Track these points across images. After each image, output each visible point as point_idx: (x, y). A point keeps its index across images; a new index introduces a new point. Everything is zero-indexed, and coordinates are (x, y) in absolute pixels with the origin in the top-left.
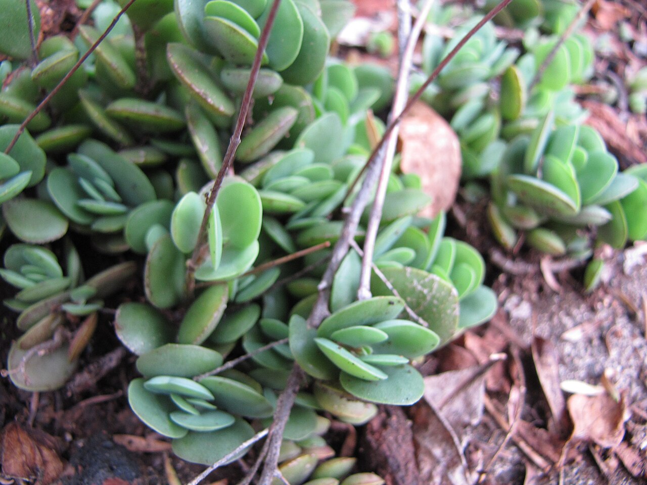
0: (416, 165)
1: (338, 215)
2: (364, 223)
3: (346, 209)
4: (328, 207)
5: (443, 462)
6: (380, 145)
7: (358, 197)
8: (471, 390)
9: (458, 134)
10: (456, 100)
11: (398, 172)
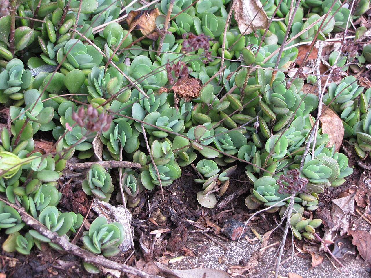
0: (327, 131)
1: (304, 145)
2: (311, 147)
3: (306, 142)
4: (301, 143)
5: (340, 218)
6: (314, 125)
7: (309, 139)
8: (350, 203)
9: (343, 120)
10: (342, 107)
11: (321, 134)
